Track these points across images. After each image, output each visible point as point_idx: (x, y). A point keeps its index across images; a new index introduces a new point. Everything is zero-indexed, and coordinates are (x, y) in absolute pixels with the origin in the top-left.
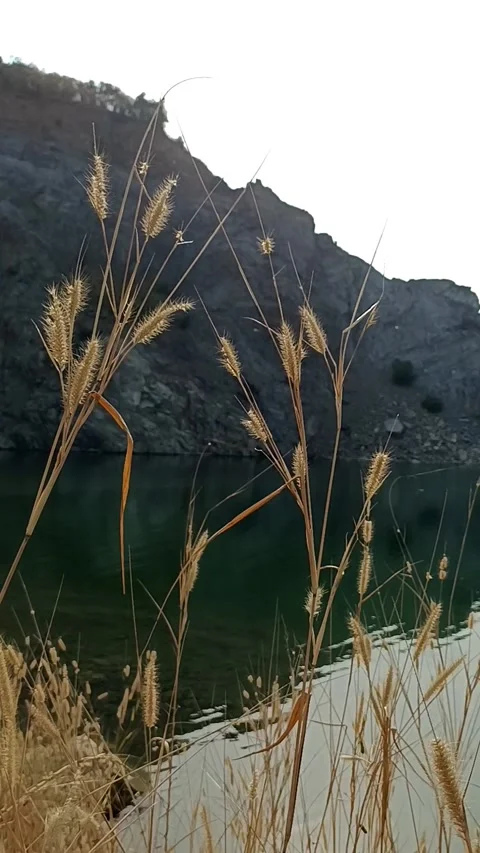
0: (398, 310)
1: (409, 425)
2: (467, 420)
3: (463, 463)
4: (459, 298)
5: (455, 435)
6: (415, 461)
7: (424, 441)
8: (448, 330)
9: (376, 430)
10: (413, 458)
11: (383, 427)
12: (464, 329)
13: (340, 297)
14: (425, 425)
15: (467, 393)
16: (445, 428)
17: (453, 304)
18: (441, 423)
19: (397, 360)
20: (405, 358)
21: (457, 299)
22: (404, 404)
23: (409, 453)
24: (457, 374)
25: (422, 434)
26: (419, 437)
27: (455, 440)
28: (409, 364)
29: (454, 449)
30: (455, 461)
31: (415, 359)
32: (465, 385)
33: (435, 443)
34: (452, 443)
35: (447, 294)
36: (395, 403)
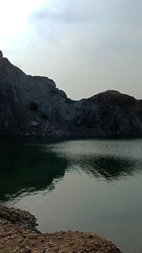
0: (31, 86)
1: (39, 123)
2: (55, 121)
3: (58, 135)
4: (50, 83)
5: (53, 126)
6: (43, 135)
7: (44, 128)
8: (47, 93)
9: (29, 125)
10: (42, 134)
11: (31, 124)
12: (52, 93)
13: (12, 80)
14: (43, 123)
15: (54, 113)
16: (49, 124)
17: (48, 85)
18: (48, 122)
19: (32, 102)
20: (35, 101)
21: (49, 83)
22: (36, 116)
23: (40, 132)
24: (50, 107)
25: (43, 126)
26: (42, 127)
27: (53, 128)
28: (36, 104)
29: (54, 131)
30: (55, 135)
31: (37, 102)
32: (53, 110)
33: (48, 129)
34: (53, 129)
35: (46, 82)
36: (33, 116)
